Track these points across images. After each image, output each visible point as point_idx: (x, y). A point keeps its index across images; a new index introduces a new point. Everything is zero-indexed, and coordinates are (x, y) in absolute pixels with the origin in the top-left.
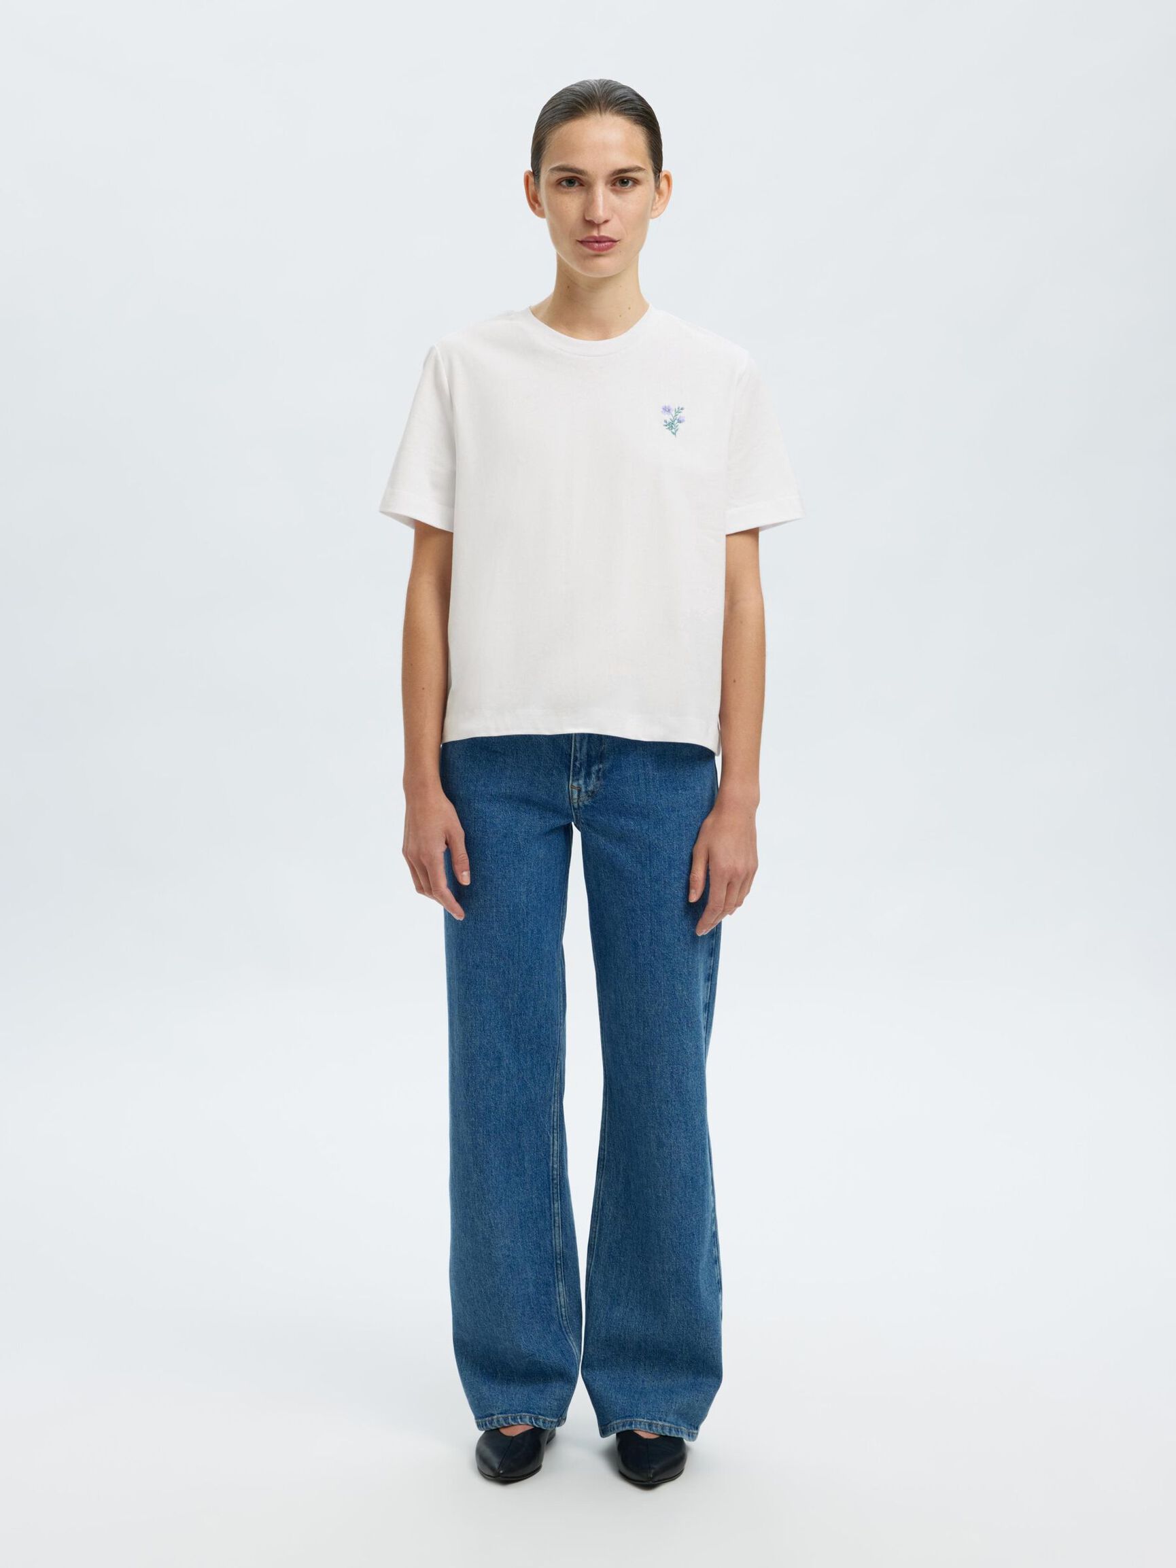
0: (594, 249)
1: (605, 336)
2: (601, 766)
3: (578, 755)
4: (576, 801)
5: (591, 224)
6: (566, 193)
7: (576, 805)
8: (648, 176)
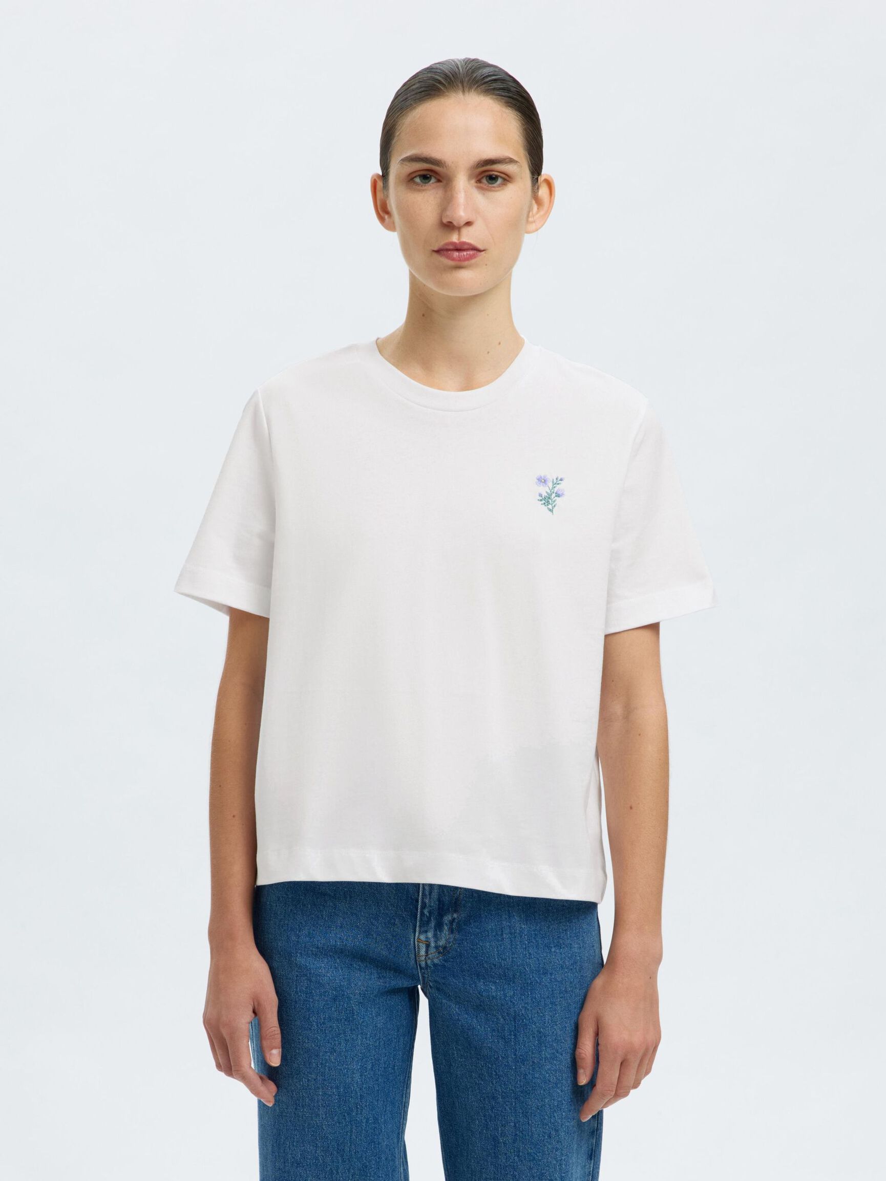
0: (453, 259)
1: (468, 385)
2: (455, 916)
3: (427, 901)
4: (423, 958)
5: (449, 226)
6: (419, 191)
7: (423, 964)
8: (521, 170)
